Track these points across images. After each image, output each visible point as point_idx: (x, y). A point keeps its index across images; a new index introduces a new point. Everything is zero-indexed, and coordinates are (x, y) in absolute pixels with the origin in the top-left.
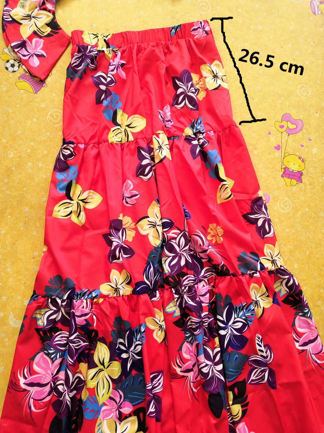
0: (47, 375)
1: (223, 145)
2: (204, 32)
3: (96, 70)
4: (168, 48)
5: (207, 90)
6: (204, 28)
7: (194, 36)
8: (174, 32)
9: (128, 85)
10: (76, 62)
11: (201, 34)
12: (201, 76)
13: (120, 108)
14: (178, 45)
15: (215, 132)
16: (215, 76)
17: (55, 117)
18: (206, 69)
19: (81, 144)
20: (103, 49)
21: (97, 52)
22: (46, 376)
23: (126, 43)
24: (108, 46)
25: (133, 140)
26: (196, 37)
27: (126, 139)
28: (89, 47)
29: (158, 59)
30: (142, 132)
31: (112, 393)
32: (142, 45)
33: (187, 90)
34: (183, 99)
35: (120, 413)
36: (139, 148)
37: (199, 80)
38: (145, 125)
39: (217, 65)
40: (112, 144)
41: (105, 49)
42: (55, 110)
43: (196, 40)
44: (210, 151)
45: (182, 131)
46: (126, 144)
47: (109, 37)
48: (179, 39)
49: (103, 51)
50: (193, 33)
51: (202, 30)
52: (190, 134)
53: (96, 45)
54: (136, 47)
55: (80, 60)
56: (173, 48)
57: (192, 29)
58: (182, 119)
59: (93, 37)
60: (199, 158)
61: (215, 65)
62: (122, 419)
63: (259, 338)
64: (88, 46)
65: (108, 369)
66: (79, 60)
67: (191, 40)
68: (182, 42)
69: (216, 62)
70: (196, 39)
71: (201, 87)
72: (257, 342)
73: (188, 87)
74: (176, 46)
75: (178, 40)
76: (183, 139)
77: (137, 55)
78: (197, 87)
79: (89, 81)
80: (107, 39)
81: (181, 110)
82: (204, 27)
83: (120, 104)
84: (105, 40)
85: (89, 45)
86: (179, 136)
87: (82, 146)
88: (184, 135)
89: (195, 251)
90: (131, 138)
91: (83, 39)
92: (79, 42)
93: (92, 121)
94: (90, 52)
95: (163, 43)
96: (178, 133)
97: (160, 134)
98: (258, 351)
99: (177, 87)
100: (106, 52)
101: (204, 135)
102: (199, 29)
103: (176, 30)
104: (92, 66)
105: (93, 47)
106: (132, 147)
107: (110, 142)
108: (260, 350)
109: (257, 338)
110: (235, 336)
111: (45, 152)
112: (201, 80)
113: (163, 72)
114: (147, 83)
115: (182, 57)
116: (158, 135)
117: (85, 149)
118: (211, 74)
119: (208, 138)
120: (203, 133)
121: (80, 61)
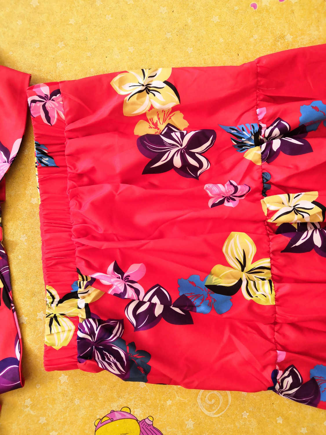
2: (54, 97)
3: (123, 321)
4: (81, 175)
5: (174, 109)
6: (46, 97)
7: (59, 119)
8: (47, 159)
11: (57, 105)
12: (143, 117)
13: (203, 279)
14: (76, 155)
15: (258, 106)
16: (147, 89)
17: (213, 401)
18: (133, 104)
19: (276, 356)
20: (82, 306)
21: (91, 320)
23: (69, 259)
24: (75, 295)
25: (268, 260)
26: (63, 116)
27: (266, 271)
28: (80, 334)
30: (257, 242)
32: (74, 227)
33: (178, 146)
34: (193, 156)
37: (149, 122)
38: (244, 235)
39: (121, 83)
40: (277, 299)
41: (81, 302)
42: (199, 401)
43: (69, 117)
44: (301, 119)
45: (252, 164)
46: (276, 271)
47: (54, 292)
48: (64, 151)
49: (87, 306)
50: (54, 121)
51: (50, 101)
52: (260, 152)
53: (74, 319)
55: (107, 354)
56: (83, 165)
57: (45, 121)
58: (227, 163)
59: (56, 326)
60: (312, 141)
61: (120, 87)
64: (79, 338)
66: (107, 356)
67: (69, 127)
68: (71, 145)
69: (115, 83)
70: (66, 115)
71: (164, 121)
73: (173, 145)
74: (78, 159)
75: (66, 152)
76: (266, 166)
77: (94, 238)
78: (162, 126)
79: (144, 334)
80: (57, 298)
81: (213, 164)
82: (44, 96)
83: (196, 278)
85: (75, 334)
86: (263, 173)
87: (282, 356)
88: (260, 164)
90: (266, 262)
91: (63, 348)
92: (72, 357)
95: (70, 183)
96: (256, 175)
97: (268, 210)
100: (89, 300)
102: (48, 109)
103: (46, 155)
105: (79, 327)
106: (281, 261)
107: (274, 303)
112: (149, 117)
113: (137, 190)
116: (271, 213)
118: (144, 96)
120: (260, 128)
121: (109, 355)
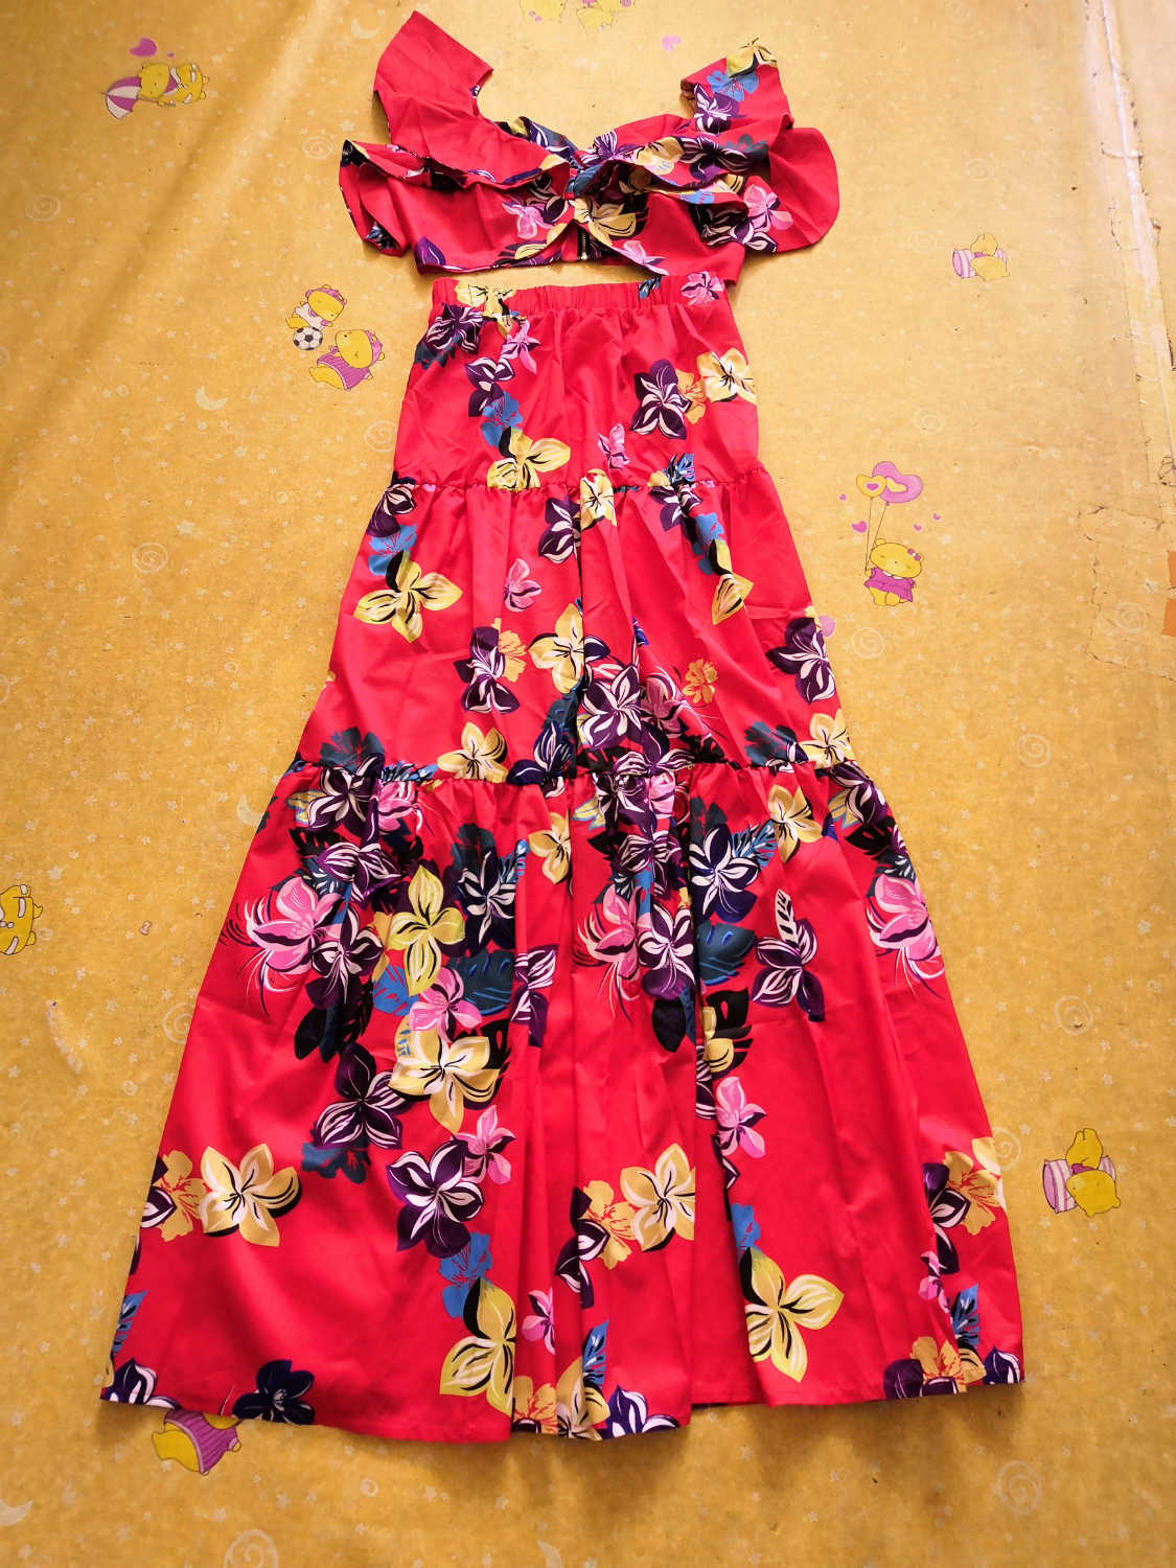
0: (304, 923)
1: (735, 510)
2: (710, 294)
3: (475, 353)
4: (631, 321)
5: (707, 402)
6: (709, 287)
7: (687, 300)
8: (647, 291)
9: (540, 384)
10: (435, 335)
11: (703, 297)
12: (698, 377)
13: (518, 426)
14: (653, 315)
15: (717, 483)
16: (728, 378)
17: (381, 435)
18: (709, 361)
19: (430, 484)
20: (495, 316)
21: (481, 320)
22: (301, 926)
23: (543, 306)
24: (506, 311)
25: (538, 485)
26: (693, 302)
27: (525, 483)
28: (467, 310)
29: (606, 337)
30: (559, 471)
31: (440, 976)
32: (576, 311)
33: (664, 398)
34: (654, 416)
35: (452, 1020)
36: (550, 501)
37: (691, 382)
38: (568, 458)
39: (735, 359)
40: (494, 489)
41: (499, 316)
42: (383, 422)
43: (692, 309)
44: (701, 515)
45: (647, 477)
46: (523, 494)
47: (510, 295)
48: (655, 304)
49: (495, 320)
50: (685, 294)
51: (706, 291)
52: (662, 484)
53: (482, 308)
54: (562, 314)
55: (446, 331)
56: (642, 321)
57: (683, 288)
58: (648, 455)
59: (477, 292)
60: (677, 529)
61: (730, 357)
62: (456, 1034)
63: (784, 901)
64: (463, 309)
65: (436, 926)
66: (443, 331)
67: (680, 307)
68: (663, 312)
69: (733, 352)
70: (693, 306)
71: (696, 399)
72: (778, 907)
73: (665, 394)
74: (648, 318)
75: (654, 307)
76: (646, 491)
77: (564, 329)
78: (688, 397)
79: (461, 372)
80: (504, 299)
81: (648, 438)
82: (711, 284)
83: (520, 419)
84: (500, 301)
85: (468, 306)
86: (638, 487)
87: (430, 489)
88: (649, 485)
89: (653, 716)
90: (535, 482)
91: (456, 294)
92: (447, 299)
93: (457, 446)
94: (468, 317)
95: (623, 311)
96: (636, 479)
97: (596, 474)
98: (780, 929)
99: (643, 392)
100: (500, 321)
101: (694, 486)
102: (698, 288)
103: (650, 289)
104: (468, 345)
105: (474, 310)
106: (535, 499)
107: (490, 484)
108: (783, 928)
109: (777, 899)
110: (727, 893)
111: (354, 498)
112: (697, 383)
113: (615, 361)
114: (580, 383)
115: (658, 337)
116: (591, 478)
117: (437, 495)
118: (719, 373)
119: (703, 493)
120: (691, 484)
121: (444, 333)
